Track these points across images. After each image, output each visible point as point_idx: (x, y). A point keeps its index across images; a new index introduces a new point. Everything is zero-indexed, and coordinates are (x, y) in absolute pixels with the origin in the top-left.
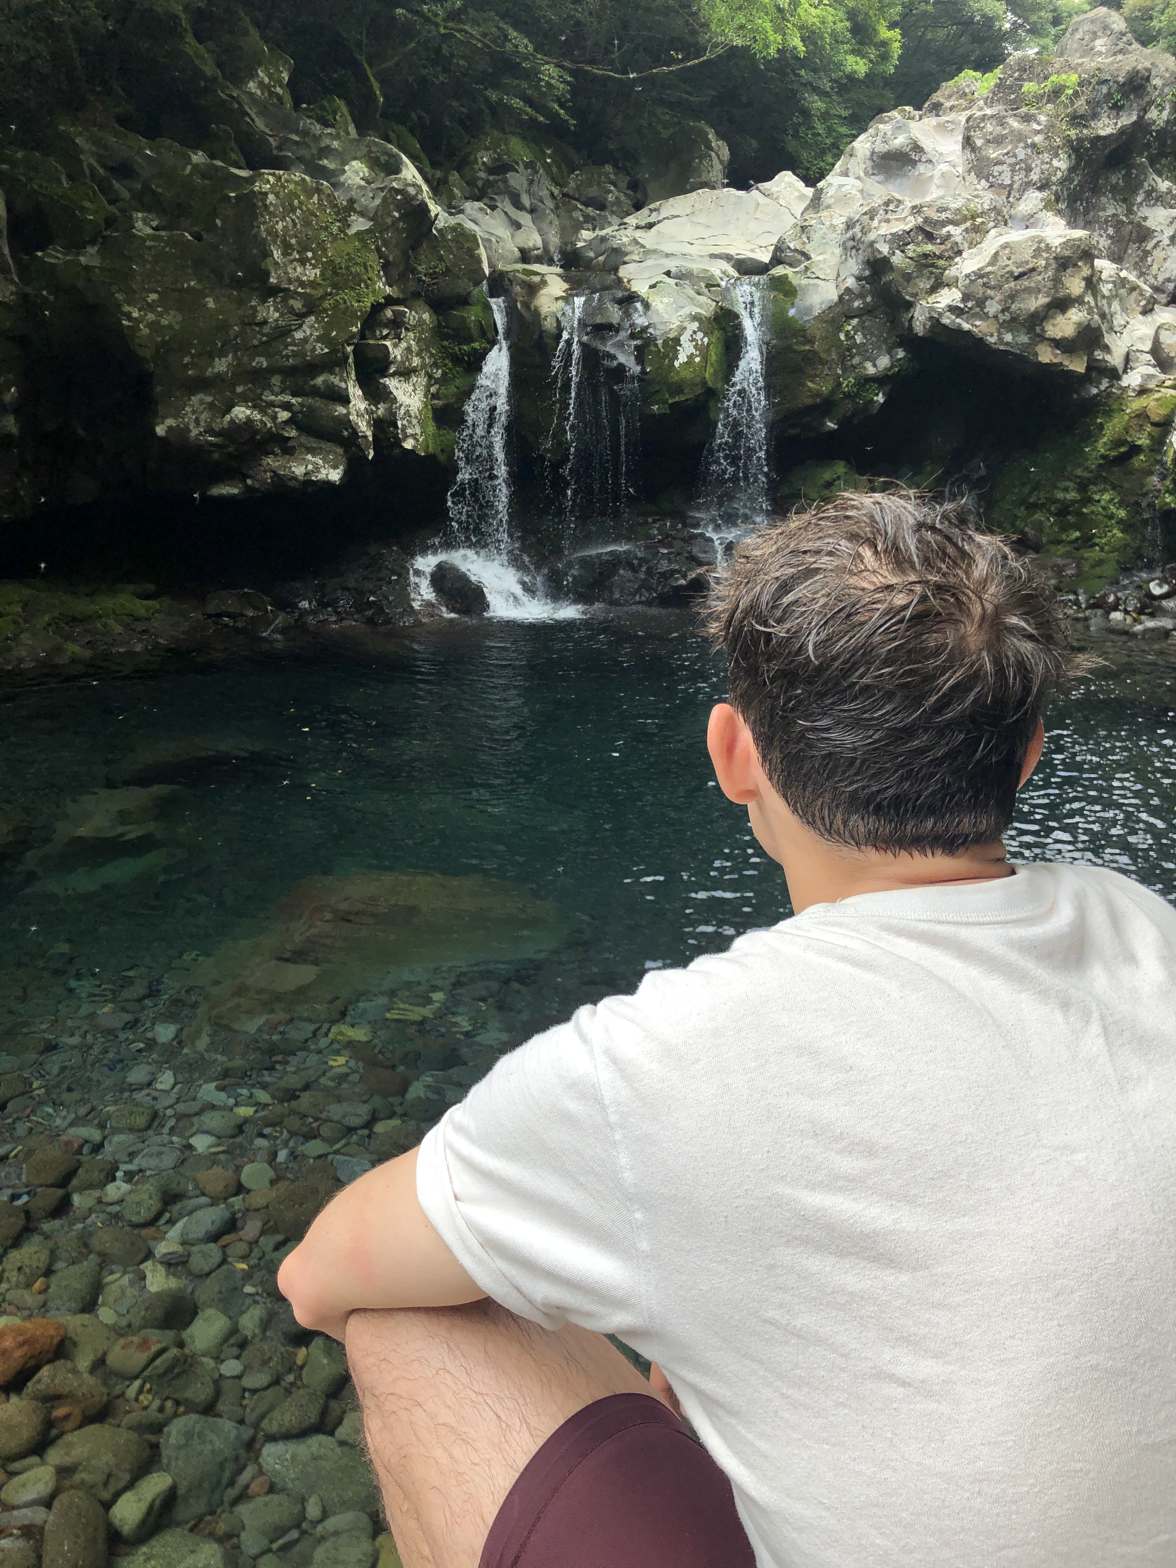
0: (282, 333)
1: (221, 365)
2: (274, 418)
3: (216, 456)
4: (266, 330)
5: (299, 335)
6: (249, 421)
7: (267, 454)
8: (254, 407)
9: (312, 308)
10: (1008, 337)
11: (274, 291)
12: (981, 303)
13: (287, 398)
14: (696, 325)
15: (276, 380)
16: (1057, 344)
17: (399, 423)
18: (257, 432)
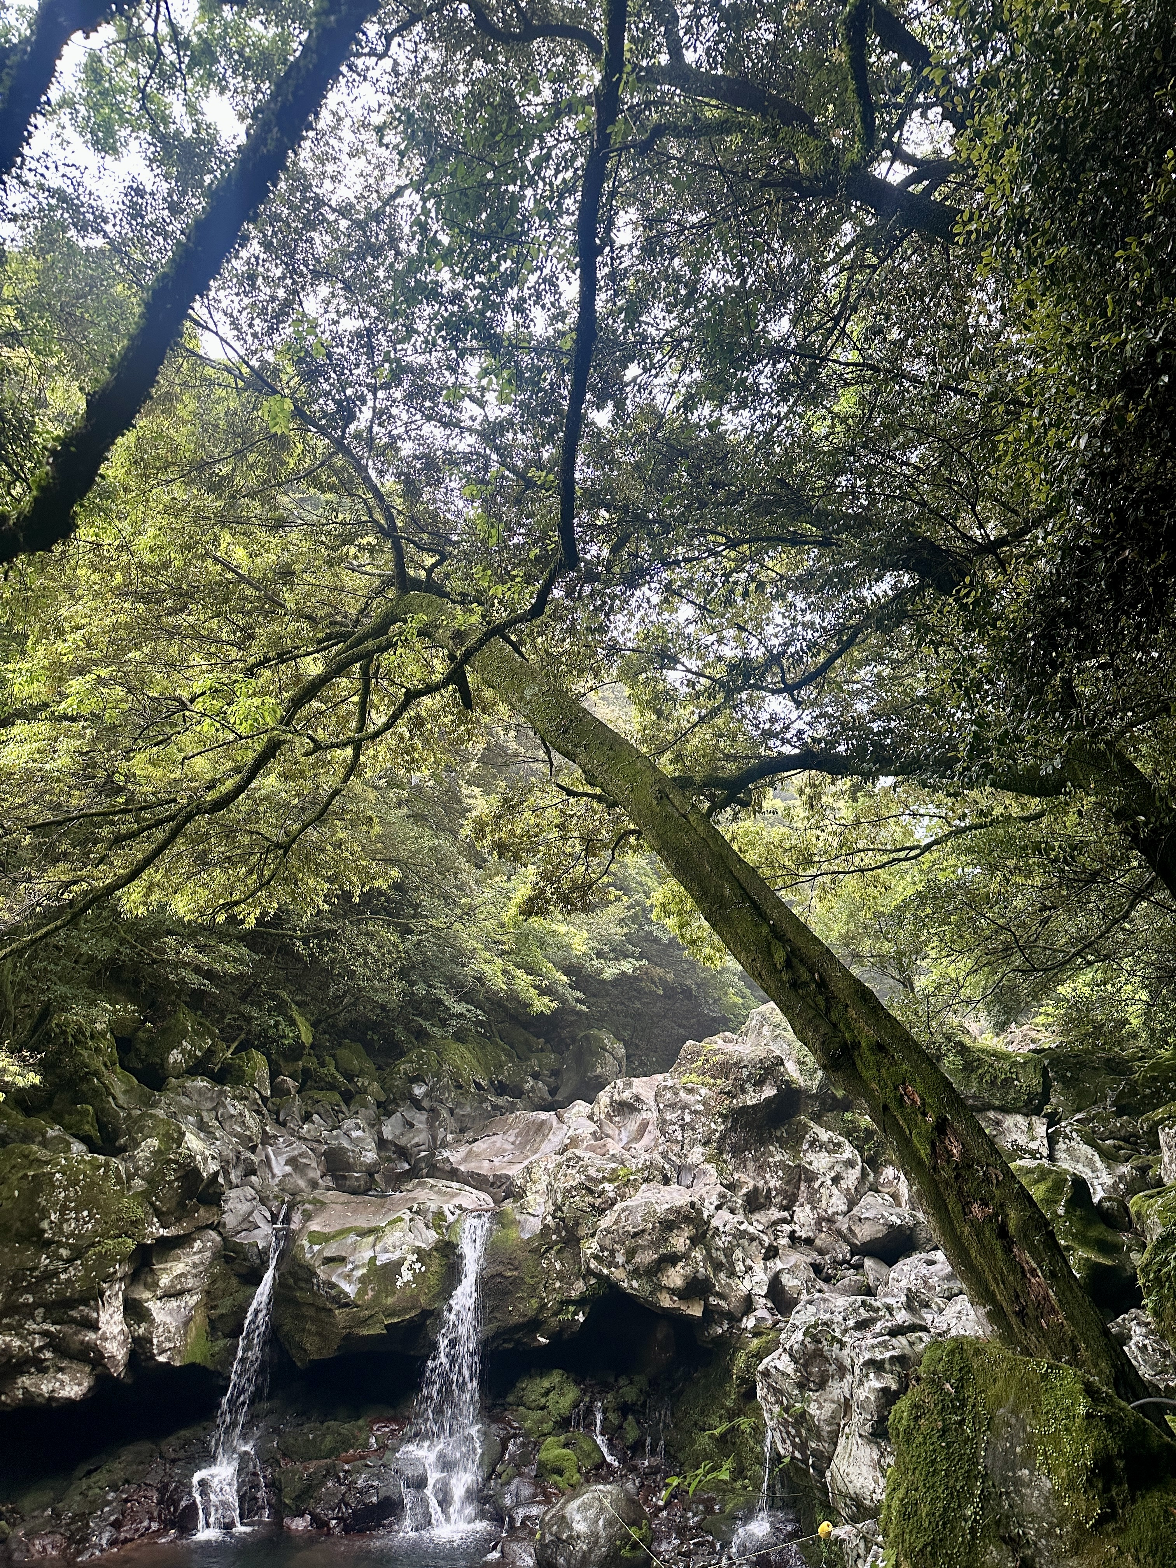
0: (49, 1275)
2: (32, 1344)
4: (37, 1273)
5: (64, 1276)
7: (22, 1374)
8: (16, 1335)
9: (78, 1253)
10: (635, 1284)
11: (49, 1243)
12: (613, 1252)
13: (46, 1326)
14: (417, 1256)
15: (40, 1312)
16: (672, 1291)
17: (155, 1341)
18: (13, 1357)
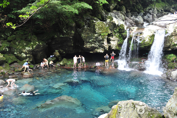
1: (91, 40)
3: (90, 49)
4: (96, 37)
5: (99, 37)
6: (93, 46)
7: (96, 49)
8: (94, 44)
9: (101, 35)
11: (97, 33)
13: (98, 44)
14: (149, 37)
17: (112, 46)
